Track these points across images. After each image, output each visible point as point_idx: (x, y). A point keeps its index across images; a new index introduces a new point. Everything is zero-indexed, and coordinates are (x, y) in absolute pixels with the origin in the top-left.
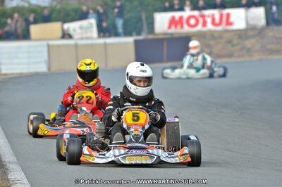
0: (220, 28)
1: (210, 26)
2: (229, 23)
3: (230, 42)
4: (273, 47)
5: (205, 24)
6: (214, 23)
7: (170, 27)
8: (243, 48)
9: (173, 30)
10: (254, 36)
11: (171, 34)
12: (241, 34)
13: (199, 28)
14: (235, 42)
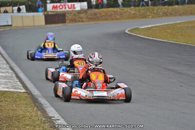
0: (71, 10)
1: (67, 9)
2: (74, 8)
3: (75, 15)
4: (90, 17)
5: (65, 8)
6: (69, 8)
7: (53, 9)
8: (79, 17)
9: (54, 10)
10: (83, 13)
11: (53, 12)
12: (79, 12)
13: (63, 9)
14: (77, 15)
